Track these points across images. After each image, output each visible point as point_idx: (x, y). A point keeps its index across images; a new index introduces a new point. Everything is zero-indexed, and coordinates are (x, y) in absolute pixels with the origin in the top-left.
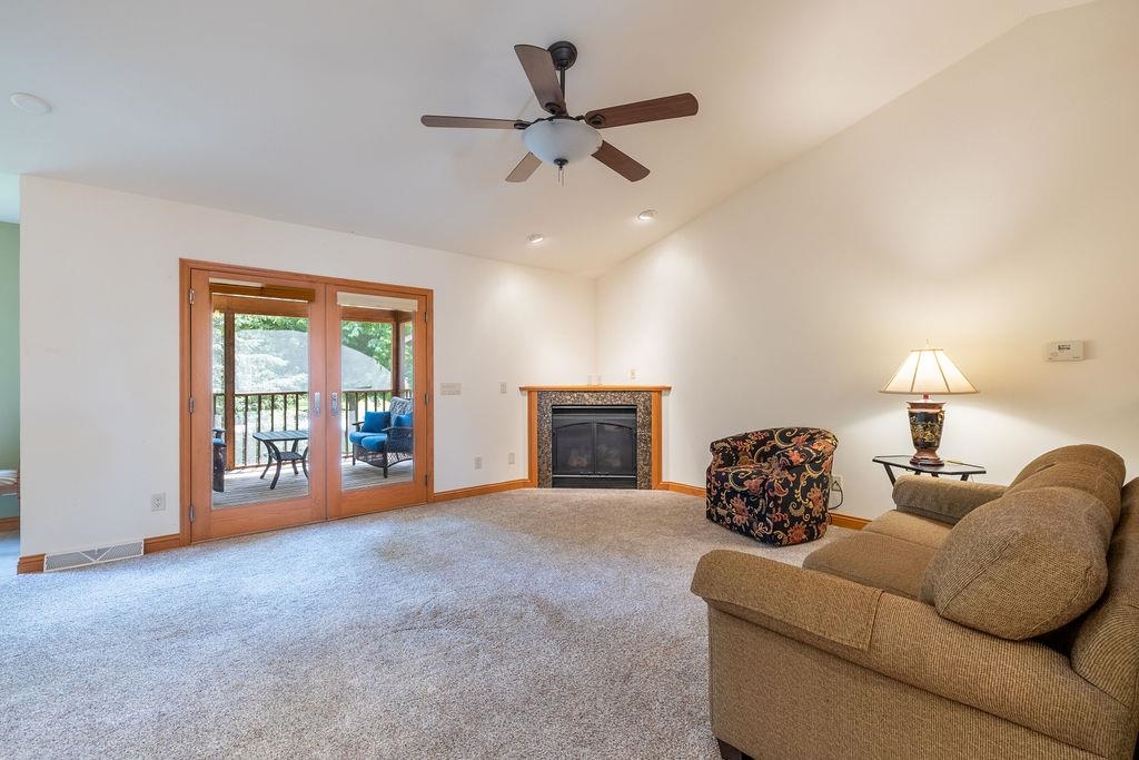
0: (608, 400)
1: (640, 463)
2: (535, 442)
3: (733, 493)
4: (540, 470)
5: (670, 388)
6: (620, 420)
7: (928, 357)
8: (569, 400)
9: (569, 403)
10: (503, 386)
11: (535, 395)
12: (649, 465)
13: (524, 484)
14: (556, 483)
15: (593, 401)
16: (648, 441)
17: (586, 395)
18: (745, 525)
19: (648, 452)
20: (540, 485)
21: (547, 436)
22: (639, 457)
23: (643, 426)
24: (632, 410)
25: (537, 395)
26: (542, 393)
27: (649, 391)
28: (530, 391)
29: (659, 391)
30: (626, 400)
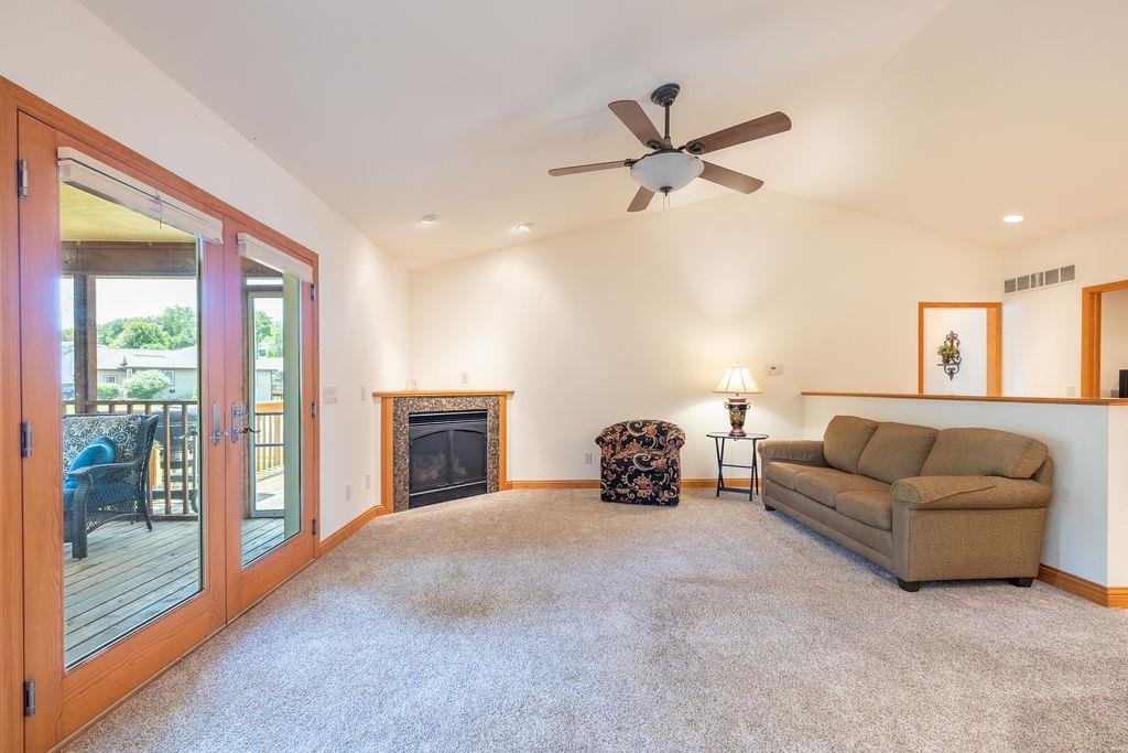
0: (464, 406)
1: (490, 466)
2: (390, 458)
3: (638, 473)
4: (396, 491)
5: (513, 393)
6: (473, 426)
7: (737, 371)
8: (427, 407)
9: (427, 409)
11: (390, 402)
12: (497, 467)
13: (377, 512)
14: (414, 503)
15: (450, 407)
16: (496, 445)
17: (444, 400)
18: (651, 496)
19: (496, 455)
20: (396, 509)
21: (404, 447)
22: (489, 462)
23: (492, 430)
24: (483, 415)
25: (394, 403)
26: (399, 399)
27: (497, 395)
28: (384, 397)
29: (505, 395)
30: (477, 405)
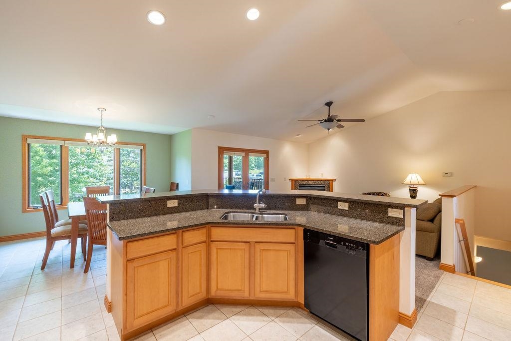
0: (317, 183)
5: (336, 180)
7: (414, 175)
8: (304, 183)
10: (285, 178)
11: (294, 181)
15: (312, 183)
17: (308, 181)
24: (323, 186)
26: (296, 180)
27: (329, 180)
28: (292, 180)
29: (333, 181)
30: (321, 183)
